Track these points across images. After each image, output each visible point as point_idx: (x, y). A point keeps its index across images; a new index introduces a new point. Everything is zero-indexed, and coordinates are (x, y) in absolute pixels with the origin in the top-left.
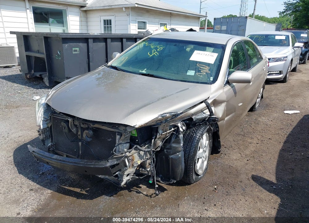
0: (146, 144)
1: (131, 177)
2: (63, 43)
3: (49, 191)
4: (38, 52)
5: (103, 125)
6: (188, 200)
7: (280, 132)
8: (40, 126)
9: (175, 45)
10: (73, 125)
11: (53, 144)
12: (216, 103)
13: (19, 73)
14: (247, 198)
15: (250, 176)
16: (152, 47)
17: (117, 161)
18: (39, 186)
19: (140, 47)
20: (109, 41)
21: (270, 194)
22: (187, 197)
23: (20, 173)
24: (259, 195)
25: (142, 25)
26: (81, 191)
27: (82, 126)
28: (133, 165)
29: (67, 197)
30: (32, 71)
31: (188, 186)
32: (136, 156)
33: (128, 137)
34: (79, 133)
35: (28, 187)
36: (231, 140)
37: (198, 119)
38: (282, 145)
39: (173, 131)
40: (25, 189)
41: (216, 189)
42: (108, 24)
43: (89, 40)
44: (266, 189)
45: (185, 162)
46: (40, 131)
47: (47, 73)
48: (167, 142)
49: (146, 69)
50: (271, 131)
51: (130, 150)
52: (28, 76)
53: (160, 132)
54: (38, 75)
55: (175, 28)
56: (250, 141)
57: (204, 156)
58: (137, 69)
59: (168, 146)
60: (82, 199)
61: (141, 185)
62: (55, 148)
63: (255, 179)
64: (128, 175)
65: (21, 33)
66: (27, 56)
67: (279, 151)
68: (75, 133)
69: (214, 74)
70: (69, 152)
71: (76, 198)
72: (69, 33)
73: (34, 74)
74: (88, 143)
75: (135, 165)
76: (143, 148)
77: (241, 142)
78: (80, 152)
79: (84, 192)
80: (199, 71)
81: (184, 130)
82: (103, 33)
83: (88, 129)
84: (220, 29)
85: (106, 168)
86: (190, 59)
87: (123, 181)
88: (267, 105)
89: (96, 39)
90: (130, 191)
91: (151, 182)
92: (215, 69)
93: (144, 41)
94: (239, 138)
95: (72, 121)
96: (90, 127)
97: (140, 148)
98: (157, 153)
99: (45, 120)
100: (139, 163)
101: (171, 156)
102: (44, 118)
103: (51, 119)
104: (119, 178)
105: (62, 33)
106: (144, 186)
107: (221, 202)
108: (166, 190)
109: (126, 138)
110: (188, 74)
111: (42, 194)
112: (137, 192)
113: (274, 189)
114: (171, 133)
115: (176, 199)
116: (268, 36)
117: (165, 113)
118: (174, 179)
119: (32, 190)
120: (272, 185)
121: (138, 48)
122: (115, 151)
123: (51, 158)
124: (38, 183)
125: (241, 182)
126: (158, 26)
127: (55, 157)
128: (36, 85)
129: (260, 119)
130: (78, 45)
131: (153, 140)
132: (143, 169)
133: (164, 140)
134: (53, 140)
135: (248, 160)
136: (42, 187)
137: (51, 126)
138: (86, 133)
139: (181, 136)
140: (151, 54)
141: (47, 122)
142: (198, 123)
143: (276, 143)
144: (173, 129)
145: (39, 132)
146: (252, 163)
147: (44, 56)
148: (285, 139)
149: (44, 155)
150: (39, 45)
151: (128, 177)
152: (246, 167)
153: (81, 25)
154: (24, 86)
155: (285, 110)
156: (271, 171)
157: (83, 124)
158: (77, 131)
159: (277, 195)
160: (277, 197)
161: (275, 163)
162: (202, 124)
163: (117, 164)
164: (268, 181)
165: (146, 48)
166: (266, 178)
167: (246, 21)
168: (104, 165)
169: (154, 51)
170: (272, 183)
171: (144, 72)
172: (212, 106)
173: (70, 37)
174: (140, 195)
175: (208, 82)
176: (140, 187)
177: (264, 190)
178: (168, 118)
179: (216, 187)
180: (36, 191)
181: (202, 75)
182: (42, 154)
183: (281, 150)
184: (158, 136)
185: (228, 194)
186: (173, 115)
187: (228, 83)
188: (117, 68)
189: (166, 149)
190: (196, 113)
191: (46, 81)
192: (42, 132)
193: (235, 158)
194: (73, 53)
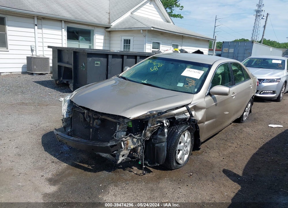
0: (138, 134)
1: (126, 158)
2: (88, 57)
3: (65, 164)
4: (68, 64)
5: (108, 117)
6: (167, 180)
7: (259, 140)
8: (64, 116)
9: (172, 63)
10: (87, 116)
11: (71, 130)
12: (196, 108)
13: (51, 79)
14: (214, 184)
15: (222, 169)
16: (154, 64)
17: (115, 143)
18: (59, 160)
19: (146, 64)
20: (125, 57)
21: (234, 183)
22: (167, 178)
23: (45, 151)
24: (225, 182)
25: (156, 45)
26: (88, 166)
27: (94, 117)
28: (127, 148)
29: (77, 169)
30: (61, 78)
31: (170, 171)
32: (130, 141)
33: (125, 127)
34: (91, 122)
35: (51, 160)
36: (215, 143)
37: (180, 119)
38: (257, 150)
39: (160, 125)
40: (48, 161)
41: (191, 175)
42: (127, 43)
43: (109, 56)
44: (231, 179)
45: (167, 150)
46: (64, 120)
47: (73, 80)
48: (154, 134)
49: (146, 80)
50: (251, 139)
51: (126, 136)
52: (57, 82)
53: (150, 125)
54: (65, 82)
55: (184, 49)
56: (230, 145)
57: (185, 150)
58: (140, 80)
59: (155, 137)
60: (88, 171)
61: (133, 167)
62: (72, 134)
63: (225, 172)
64: (123, 156)
65: (56, 47)
66: (58, 66)
67: (252, 154)
68: (89, 122)
69: (198, 86)
70: (83, 137)
71: (84, 171)
72: (94, 49)
73: (62, 80)
74: (97, 130)
75: (129, 149)
76: (136, 137)
77: (222, 145)
78: (91, 137)
79: (90, 168)
80: (187, 84)
81: (167, 126)
82: (123, 50)
83: (98, 119)
84: (228, 51)
85: (107, 147)
86: (182, 75)
87: (119, 160)
88: (255, 119)
89: (115, 56)
90: (125, 170)
91: (140, 163)
92: (200, 83)
93: (149, 59)
94: (221, 142)
95: (87, 112)
96: (99, 118)
97: (134, 136)
98: (147, 142)
99: (68, 112)
100: (132, 147)
101: (156, 145)
102: (67, 110)
103: (72, 111)
104: (116, 157)
105: (88, 49)
106: (136, 168)
107: (193, 184)
108: (152, 172)
109: (124, 128)
110: (178, 85)
111: (60, 165)
112: (129, 171)
113: (239, 180)
114: (158, 127)
115: (158, 179)
116: (266, 60)
117: (153, 111)
118: (158, 163)
119: (53, 162)
120: (238, 177)
121: (144, 64)
122: (115, 136)
123: (69, 139)
124: (57, 159)
125: (213, 173)
126: (170, 46)
127: (72, 138)
128: (63, 89)
129: (244, 129)
130: (100, 59)
131: (144, 131)
132: (135, 154)
133: (152, 132)
134: (72, 128)
135: (223, 158)
136: (60, 161)
137: (72, 116)
138: (96, 122)
139: (166, 130)
140: (152, 69)
141: (69, 114)
142: (180, 122)
143: (252, 148)
144: (159, 124)
145: (62, 120)
146: (227, 161)
147: (71, 67)
148: (262, 146)
149: (65, 137)
150: (69, 58)
151: (123, 157)
152: (221, 163)
153: (104, 43)
154: (53, 90)
155: (270, 124)
156: (241, 168)
157: (95, 115)
158: (90, 121)
159: (239, 184)
160: (239, 186)
161: (246, 163)
162: (184, 124)
163: (115, 145)
164: (235, 174)
165: (150, 65)
166: (235, 172)
167: (253, 45)
168: (105, 145)
169: (155, 67)
170: (238, 176)
171: (145, 82)
172: (193, 111)
173: (93, 53)
174: (131, 173)
175: (193, 92)
176: (133, 168)
177: (230, 180)
178: (155, 114)
179: (191, 174)
180: (56, 163)
181: (189, 87)
182: (63, 136)
183: (254, 154)
184: (147, 128)
185: (200, 179)
186: (159, 113)
187: (209, 94)
188: (125, 78)
189: (153, 139)
190: (178, 114)
191: (71, 86)
192: (65, 120)
193: (213, 156)
194: (95, 65)
